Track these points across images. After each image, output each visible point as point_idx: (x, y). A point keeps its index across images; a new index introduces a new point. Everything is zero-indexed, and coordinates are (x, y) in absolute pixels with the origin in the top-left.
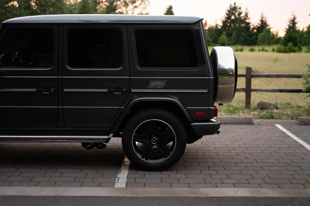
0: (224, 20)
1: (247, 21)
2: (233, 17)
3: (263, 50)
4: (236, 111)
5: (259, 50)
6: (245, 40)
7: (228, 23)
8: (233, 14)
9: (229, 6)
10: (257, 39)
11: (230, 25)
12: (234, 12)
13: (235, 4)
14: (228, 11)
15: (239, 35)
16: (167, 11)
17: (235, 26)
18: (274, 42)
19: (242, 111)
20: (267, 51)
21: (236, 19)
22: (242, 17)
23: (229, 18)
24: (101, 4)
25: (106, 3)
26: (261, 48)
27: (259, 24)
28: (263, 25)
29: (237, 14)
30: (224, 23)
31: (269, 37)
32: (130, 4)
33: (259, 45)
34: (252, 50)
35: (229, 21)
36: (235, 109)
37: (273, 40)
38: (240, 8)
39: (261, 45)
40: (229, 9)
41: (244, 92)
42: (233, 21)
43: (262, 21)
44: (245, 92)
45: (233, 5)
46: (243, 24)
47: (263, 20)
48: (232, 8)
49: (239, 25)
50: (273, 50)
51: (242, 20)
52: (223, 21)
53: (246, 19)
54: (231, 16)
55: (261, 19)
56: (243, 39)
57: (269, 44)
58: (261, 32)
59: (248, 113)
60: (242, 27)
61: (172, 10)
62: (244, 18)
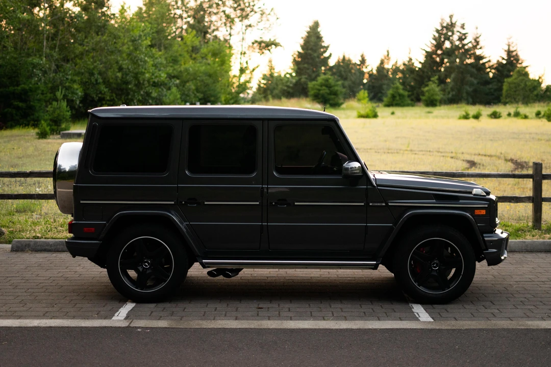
0: (429, 50)
1: (478, 52)
2: (447, 45)
3: (517, 114)
4: (520, 233)
5: (509, 115)
6: (475, 91)
7: (438, 55)
8: (447, 38)
9: (440, 21)
10: (500, 89)
11: (442, 60)
12: (450, 34)
13: (451, 17)
14: (437, 31)
15: (461, 81)
16: (308, 33)
17: (452, 62)
18: (537, 95)
19: (529, 233)
20: (526, 117)
21: (455, 48)
22: (467, 44)
23: (439, 45)
24: (179, 20)
25: (189, 19)
26: (511, 109)
27: (503, 59)
28: (512, 60)
29: (455, 37)
30: (429, 55)
31: (526, 85)
32: (237, 20)
33: (505, 104)
34: (495, 116)
35: (439, 52)
36: (518, 231)
37: (535, 93)
38: (463, 27)
39: (511, 102)
40: (440, 28)
41: (530, 202)
42: (449, 53)
43: (509, 52)
44: (533, 202)
45: (448, 20)
46: (470, 58)
47: (512, 49)
48: (445, 25)
49: (462, 61)
50: (538, 114)
51: (467, 51)
52: (426, 52)
53: (475, 47)
54: (444, 42)
55: (506, 48)
56: (470, 89)
57: (527, 101)
58: (509, 76)
59: (540, 236)
60: (467, 64)
61: (319, 30)
62: (470, 45)
